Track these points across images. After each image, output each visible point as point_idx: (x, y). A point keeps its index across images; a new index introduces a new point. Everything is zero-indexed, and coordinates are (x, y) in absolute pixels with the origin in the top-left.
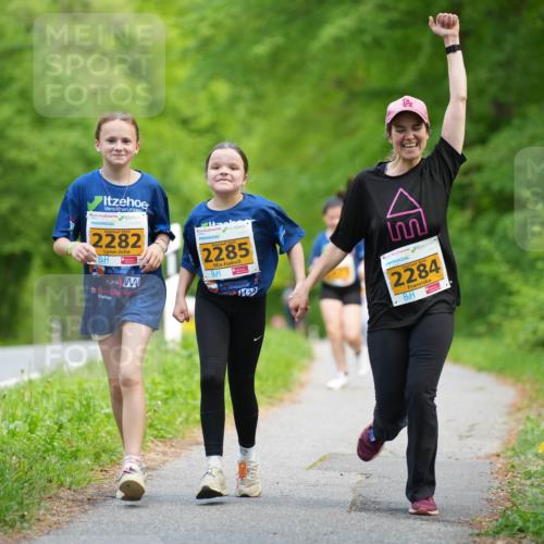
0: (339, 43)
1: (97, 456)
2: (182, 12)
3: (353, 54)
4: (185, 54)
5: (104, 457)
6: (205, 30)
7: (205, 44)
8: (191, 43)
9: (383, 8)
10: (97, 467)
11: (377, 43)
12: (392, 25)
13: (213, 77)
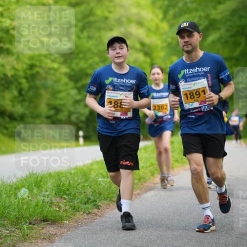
0: (213, 42)
1: (140, 180)
2: (161, 35)
3: (219, 46)
4: (163, 48)
5: (142, 180)
6: (169, 40)
7: (169, 45)
8: (165, 44)
9: (228, 31)
10: (140, 183)
11: (227, 42)
12: (231, 36)
13: (173, 55)
